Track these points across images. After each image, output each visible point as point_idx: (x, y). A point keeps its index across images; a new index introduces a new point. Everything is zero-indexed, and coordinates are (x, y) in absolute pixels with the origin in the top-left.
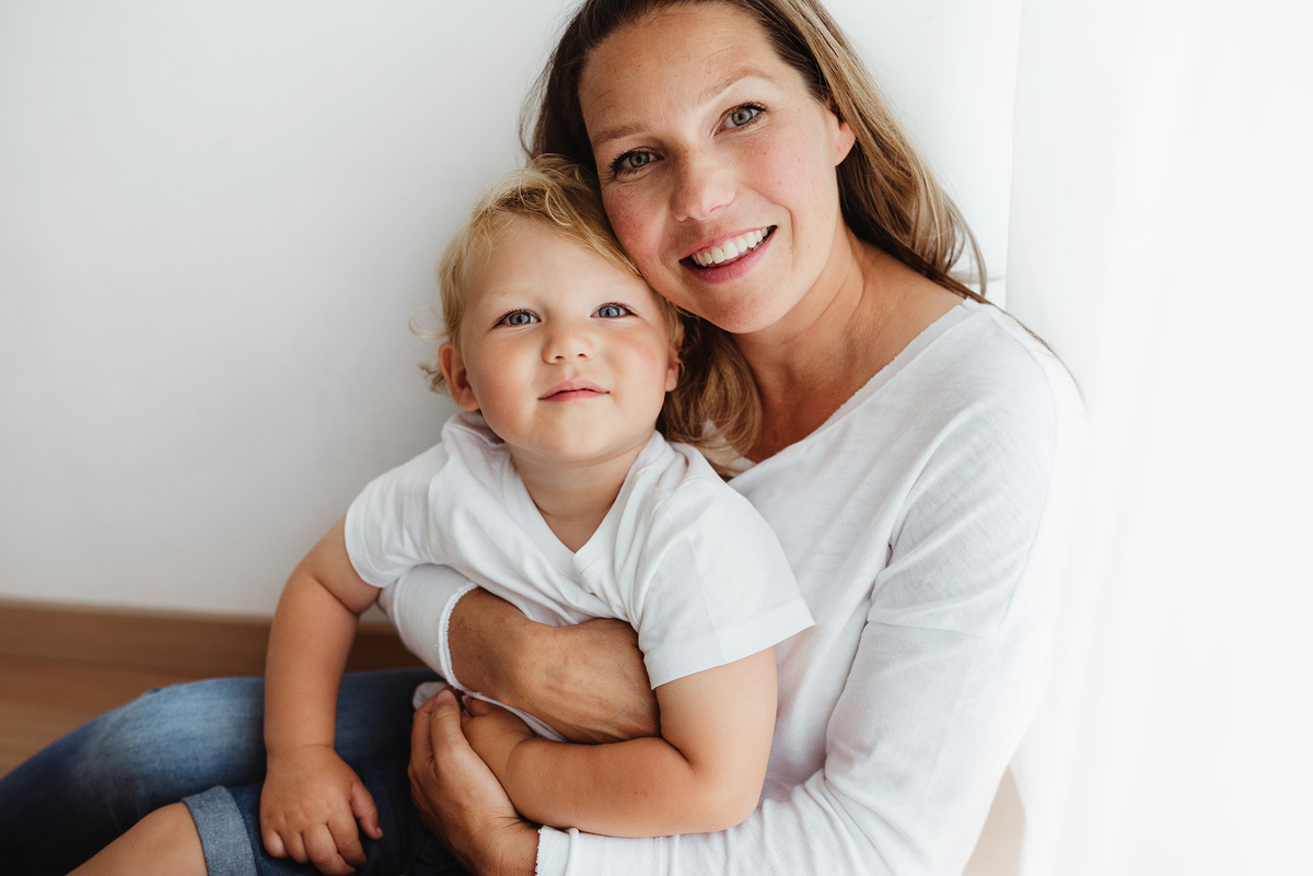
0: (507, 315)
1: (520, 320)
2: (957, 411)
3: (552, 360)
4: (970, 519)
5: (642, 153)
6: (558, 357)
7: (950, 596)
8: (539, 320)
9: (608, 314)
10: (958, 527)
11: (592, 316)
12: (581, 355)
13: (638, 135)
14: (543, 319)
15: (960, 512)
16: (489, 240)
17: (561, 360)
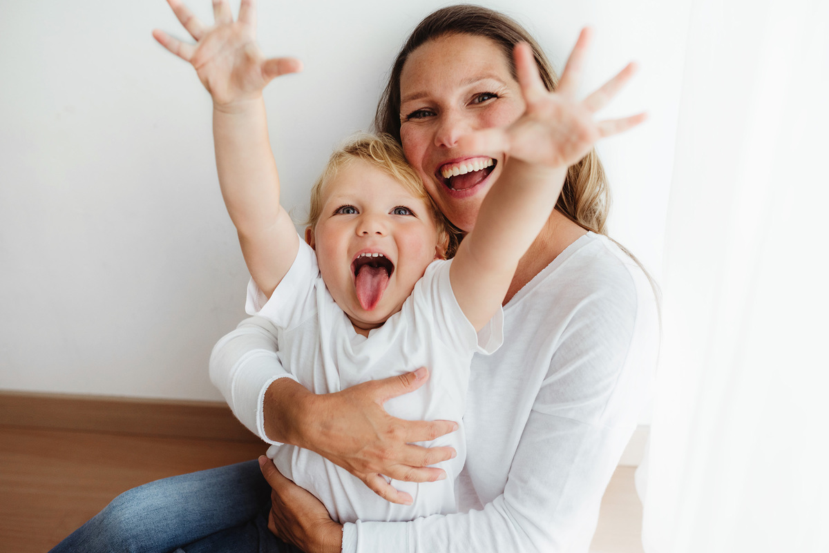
0: (341, 208)
1: (348, 212)
2: (581, 299)
3: (361, 233)
4: (585, 359)
5: (427, 111)
6: (365, 233)
7: (573, 400)
8: (359, 213)
9: (399, 213)
10: (579, 363)
11: (389, 213)
12: (379, 233)
13: (425, 99)
14: (360, 212)
15: (579, 355)
16: (336, 169)
17: (366, 235)
